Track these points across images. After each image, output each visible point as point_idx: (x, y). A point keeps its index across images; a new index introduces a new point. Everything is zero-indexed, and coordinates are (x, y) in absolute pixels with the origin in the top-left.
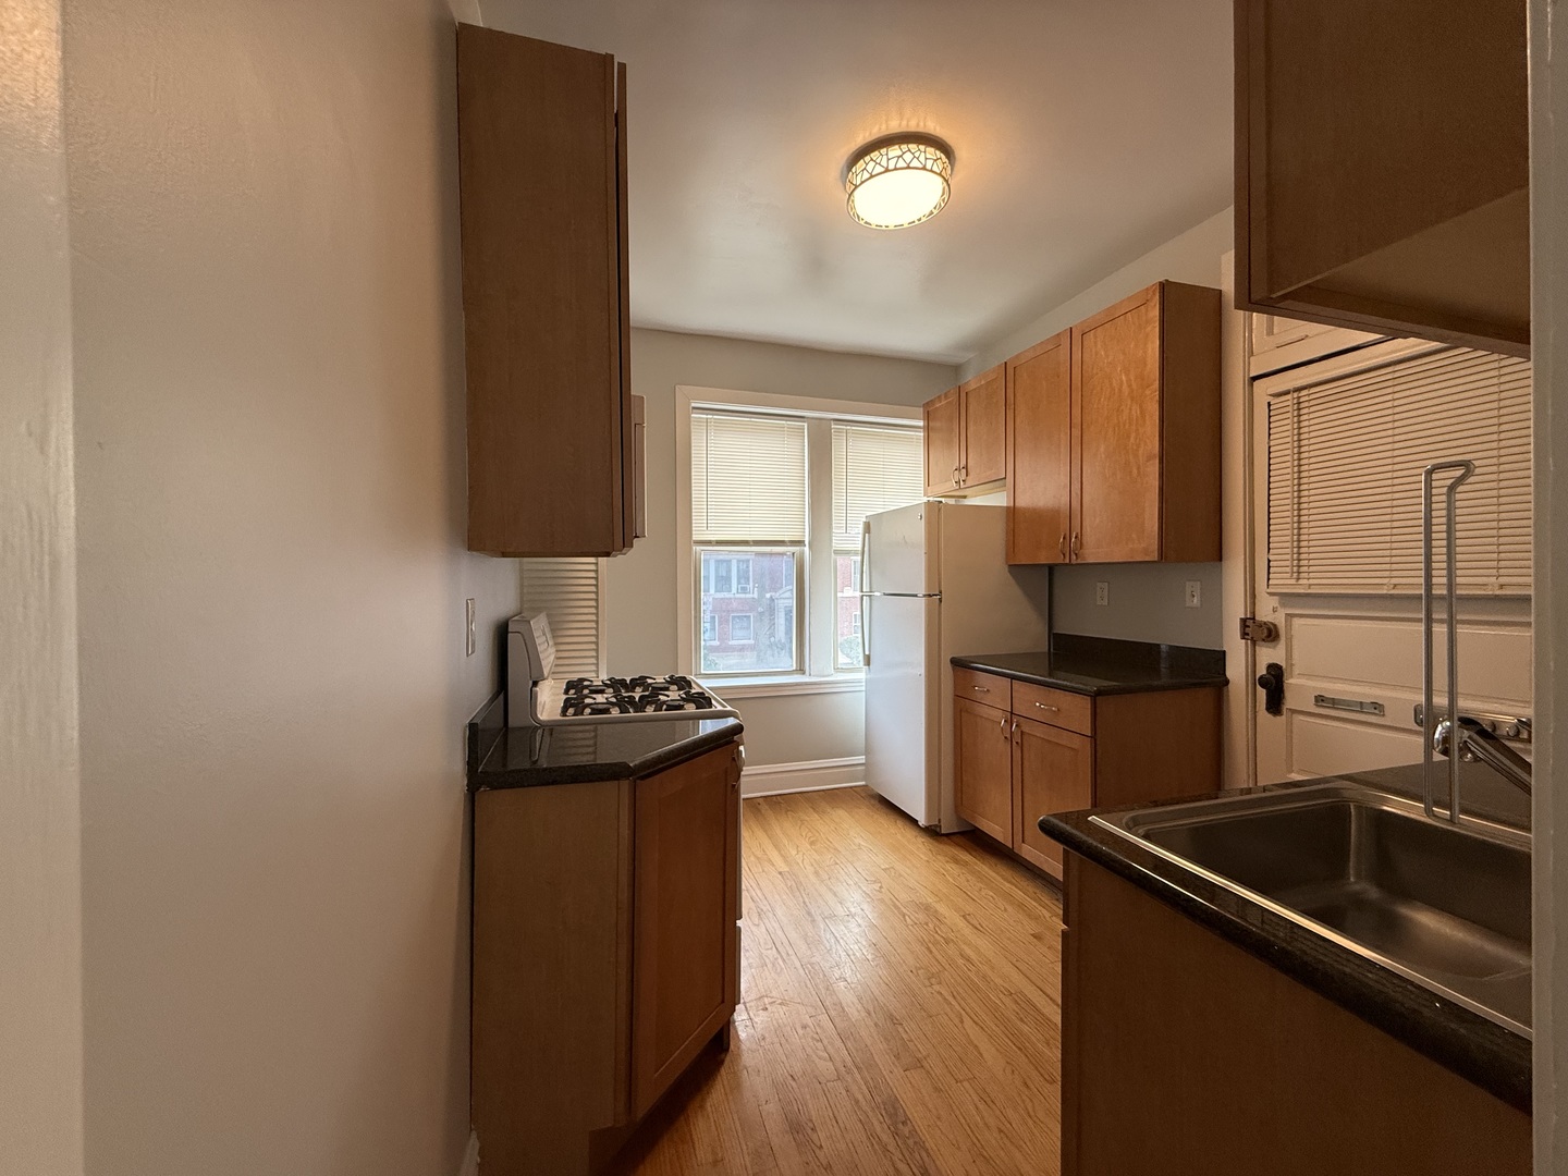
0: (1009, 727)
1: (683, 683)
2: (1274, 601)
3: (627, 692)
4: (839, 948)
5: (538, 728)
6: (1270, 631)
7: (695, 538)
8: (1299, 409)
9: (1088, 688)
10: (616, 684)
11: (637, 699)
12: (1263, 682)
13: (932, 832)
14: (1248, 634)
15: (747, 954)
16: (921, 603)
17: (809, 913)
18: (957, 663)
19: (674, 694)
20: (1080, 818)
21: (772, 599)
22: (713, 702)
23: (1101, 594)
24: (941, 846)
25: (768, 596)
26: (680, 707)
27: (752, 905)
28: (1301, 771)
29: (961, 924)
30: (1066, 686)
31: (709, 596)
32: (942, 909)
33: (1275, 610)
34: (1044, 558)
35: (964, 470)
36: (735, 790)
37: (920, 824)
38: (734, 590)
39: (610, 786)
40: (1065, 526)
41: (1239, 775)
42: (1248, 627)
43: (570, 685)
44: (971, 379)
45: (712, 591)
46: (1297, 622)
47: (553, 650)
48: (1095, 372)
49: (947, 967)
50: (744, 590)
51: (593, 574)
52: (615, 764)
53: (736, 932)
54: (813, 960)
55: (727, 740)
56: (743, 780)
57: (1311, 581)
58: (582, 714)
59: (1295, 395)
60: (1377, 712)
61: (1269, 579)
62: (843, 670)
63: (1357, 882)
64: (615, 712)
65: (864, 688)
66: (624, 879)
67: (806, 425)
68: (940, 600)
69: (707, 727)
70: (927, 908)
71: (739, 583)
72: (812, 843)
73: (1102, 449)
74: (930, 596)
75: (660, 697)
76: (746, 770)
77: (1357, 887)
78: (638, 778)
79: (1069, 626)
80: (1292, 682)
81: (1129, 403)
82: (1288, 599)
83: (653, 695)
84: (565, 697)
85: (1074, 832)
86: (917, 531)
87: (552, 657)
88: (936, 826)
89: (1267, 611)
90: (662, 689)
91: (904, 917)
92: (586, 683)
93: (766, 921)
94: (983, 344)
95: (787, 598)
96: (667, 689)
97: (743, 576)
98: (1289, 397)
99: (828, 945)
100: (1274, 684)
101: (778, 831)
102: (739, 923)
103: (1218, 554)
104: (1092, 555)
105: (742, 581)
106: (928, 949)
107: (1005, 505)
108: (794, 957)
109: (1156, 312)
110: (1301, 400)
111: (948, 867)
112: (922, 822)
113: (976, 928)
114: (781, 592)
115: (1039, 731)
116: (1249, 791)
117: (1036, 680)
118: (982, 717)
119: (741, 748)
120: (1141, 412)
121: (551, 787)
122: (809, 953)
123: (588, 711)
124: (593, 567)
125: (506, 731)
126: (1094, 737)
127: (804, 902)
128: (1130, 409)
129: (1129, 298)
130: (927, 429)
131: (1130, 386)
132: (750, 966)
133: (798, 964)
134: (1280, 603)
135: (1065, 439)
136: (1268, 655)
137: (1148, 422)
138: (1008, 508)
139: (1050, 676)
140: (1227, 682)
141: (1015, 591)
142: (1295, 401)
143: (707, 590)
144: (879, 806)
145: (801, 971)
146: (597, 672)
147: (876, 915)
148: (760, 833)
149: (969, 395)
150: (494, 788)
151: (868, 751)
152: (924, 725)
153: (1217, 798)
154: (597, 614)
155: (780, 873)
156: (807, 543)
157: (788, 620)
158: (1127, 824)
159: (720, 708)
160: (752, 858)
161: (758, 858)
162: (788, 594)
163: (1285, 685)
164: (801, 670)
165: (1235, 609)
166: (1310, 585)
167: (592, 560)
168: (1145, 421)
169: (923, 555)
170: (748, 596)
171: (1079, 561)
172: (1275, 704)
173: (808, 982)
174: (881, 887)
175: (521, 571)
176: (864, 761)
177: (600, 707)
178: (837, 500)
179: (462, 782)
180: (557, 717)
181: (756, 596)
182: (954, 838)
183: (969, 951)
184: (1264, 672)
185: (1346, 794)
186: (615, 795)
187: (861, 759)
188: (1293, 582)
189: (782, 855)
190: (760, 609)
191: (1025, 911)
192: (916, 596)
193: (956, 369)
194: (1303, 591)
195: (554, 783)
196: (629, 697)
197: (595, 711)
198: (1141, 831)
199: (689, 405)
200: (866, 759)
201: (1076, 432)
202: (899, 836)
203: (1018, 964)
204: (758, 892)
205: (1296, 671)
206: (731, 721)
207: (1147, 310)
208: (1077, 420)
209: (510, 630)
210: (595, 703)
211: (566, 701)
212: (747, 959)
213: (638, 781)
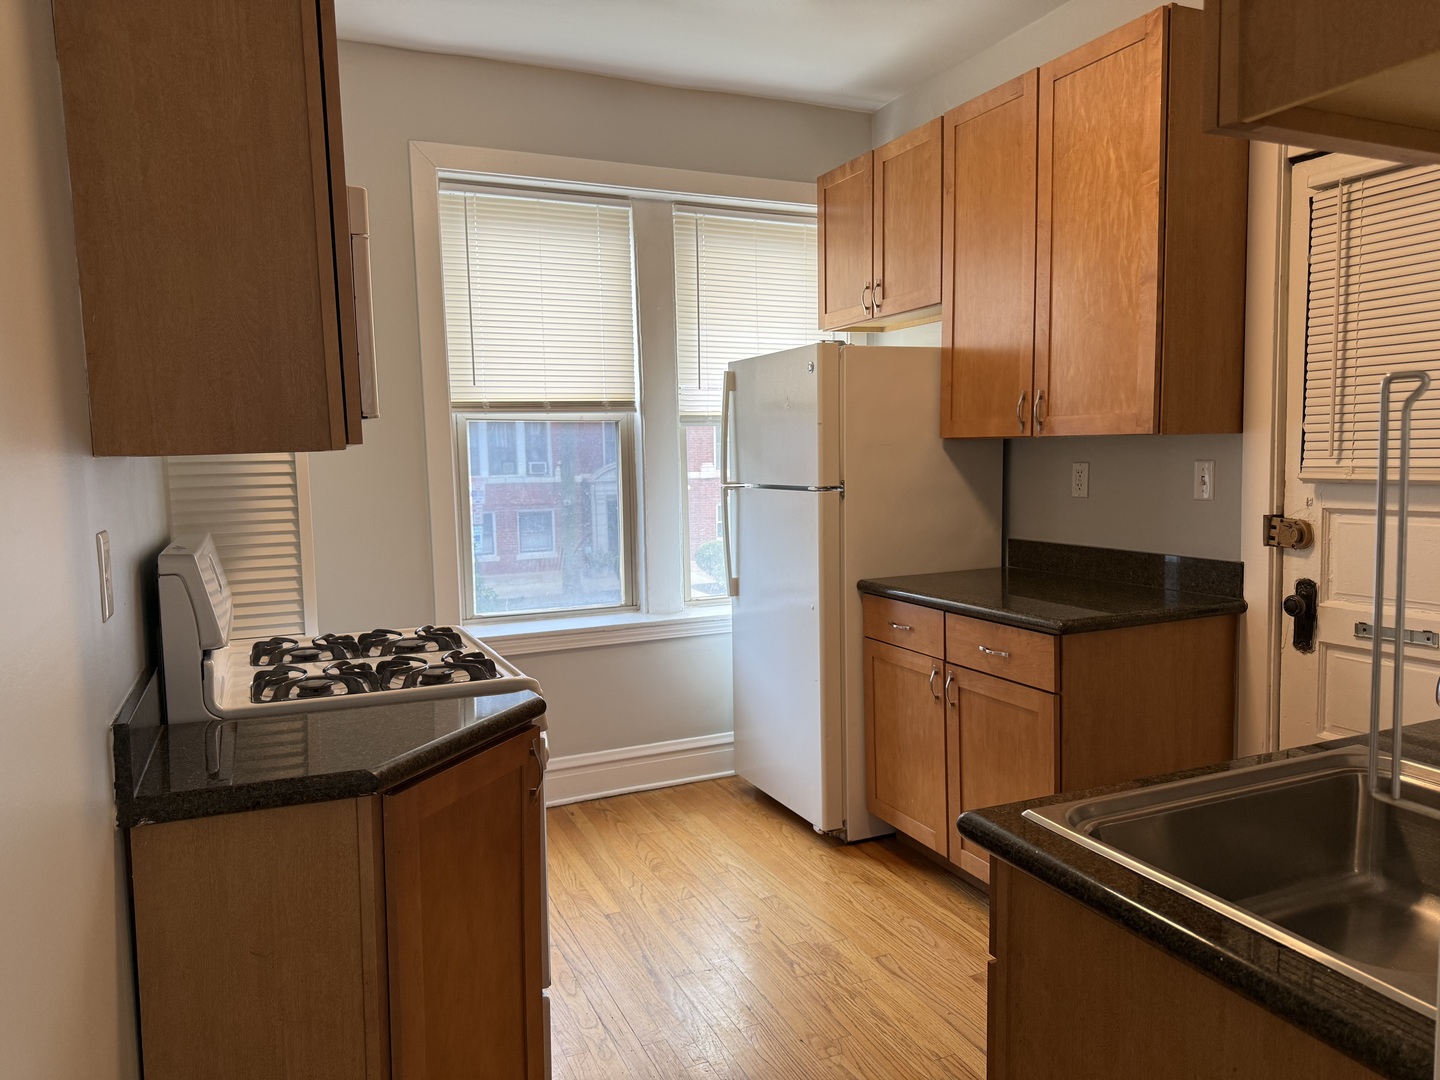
0: (941, 681)
1: (447, 638)
2: (1309, 491)
3: (356, 656)
4: (697, 1017)
5: (219, 722)
6: (1301, 534)
7: (455, 398)
8: (1349, 211)
9: (1051, 623)
10: (336, 645)
11: (374, 668)
12: (1290, 606)
13: (834, 840)
14: (1273, 538)
15: (560, 1037)
16: (813, 500)
17: (652, 972)
18: (867, 589)
19: (433, 657)
20: (1010, 813)
21: (585, 484)
22: (497, 667)
23: (1079, 479)
24: (848, 861)
25: (578, 479)
26: (444, 679)
27: (565, 966)
28: (1335, 728)
29: (874, 970)
30: (1021, 621)
31: (481, 480)
32: (847, 951)
33: (1309, 504)
34: (995, 428)
35: (879, 290)
36: (535, 797)
37: (816, 829)
38: (522, 469)
39: (345, 807)
40: (1024, 384)
41: (1257, 738)
42: (1275, 527)
43: (259, 650)
44: (891, 138)
45: (485, 473)
46: (1336, 519)
47: (226, 592)
48: (1072, 140)
49: (852, 1029)
50: (538, 470)
51: (287, 480)
52: (350, 774)
53: (542, 1006)
54: (659, 1037)
55: (523, 724)
56: (547, 778)
57: (1356, 463)
58: (286, 696)
59: (1345, 189)
60: (1430, 643)
61: (1302, 459)
62: (699, 602)
63: (1362, 874)
64: (339, 690)
65: (730, 629)
66: (372, 939)
67: (630, 210)
68: (842, 495)
69: (487, 708)
70: (824, 951)
71: (529, 458)
72: (655, 868)
73: (1080, 263)
74: (826, 489)
75: (413, 664)
76: (551, 764)
77: (1362, 880)
78: (386, 793)
79: (1031, 528)
80: (1327, 605)
81: (1119, 191)
82: (1325, 486)
83: (399, 660)
84: (254, 670)
85: (1003, 832)
86: (808, 387)
87: (228, 604)
88: (839, 830)
89: (1301, 506)
90: (413, 649)
91: (792, 965)
92: (286, 645)
93: (587, 988)
94: (912, 79)
95: (608, 483)
96: (421, 649)
97: (536, 452)
98: (1336, 192)
99: (680, 1015)
100: (1303, 607)
101: (604, 855)
102: (546, 992)
103: (1237, 422)
104: (1065, 423)
105: (535, 455)
106: (826, 1007)
107: (938, 344)
108: (630, 1036)
109: (1156, 54)
110: (1354, 197)
111: (856, 889)
112: (819, 826)
113: (895, 974)
114: (600, 472)
115: (981, 686)
116: (1268, 757)
117: (978, 612)
118: (902, 668)
119: (543, 735)
120: (1135, 209)
121: (250, 814)
122: (652, 1027)
123: (295, 691)
124: (286, 468)
125: (166, 729)
126: (1058, 693)
127: (644, 957)
128: (1120, 203)
129: (1122, 29)
130: (824, 218)
131: (1120, 166)
132: (565, 1052)
133: (636, 1045)
134: (1316, 491)
135: (1027, 241)
136: (1299, 567)
137: (1144, 224)
138: (943, 351)
139: (1005, 606)
140: (1244, 607)
141: (952, 477)
142: (1345, 199)
143: (476, 472)
144: (755, 805)
145: (642, 1055)
146: (302, 625)
147: (751, 966)
148: (575, 859)
149: (889, 166)
150: (159, 820)
151: (737, 725)
152: (819, 682)
153: (1228, 769)
154: (297, 533)
155: (607, 917)
156: (637, 405)
157: (612, 517)
158: (1070, 818)
159: (508, 676)
160: (564, 897)
161: (573, 897)
162: (610, 477)
163: (1319, 610)
164: (633, 605)
165: (1257, 504)
166: (1354, 468)
167: (285, 456)
168: (1140, 224)
169: (816, 426)
170: (545, 480)
171: (1045, 434)
172: (1305, 637)
173: (652, 1069)
174: (758, 926)
175: (166, 478)
176: (731, 739)
177: (312, 683)
178: (685, 334)
179: (109, 814)
180: (244, 702)
181: (558, 479)
182: (867, 847)
183: (882, 1006)
184: (1293, 592)
185: (1353, 761)
186: (351, 820)
187: (728, 736)
188: (1333, 463)
189: (609, 890)
190: (568, 501)
191: (962, 944)
192: (805, 489)
193: (868, 120)
194: (1344, 477)
195: (256, 806)
196: (362, 666)
197: (306, 692)
198: (1089, 827)
199: (434, 174)
200: (735, 735)
201: (1044, 234)
202: (785, 849)
203: (951, 1018)
204: (575, 948)
205: (1334, 589)
206: (524, 697)
207: (1145, 50)
208: (1044, 216)
209: (161, 570)
210: (308, 679)
211: (259, 677)
212: (560, 1044)
213: (387, 797)
